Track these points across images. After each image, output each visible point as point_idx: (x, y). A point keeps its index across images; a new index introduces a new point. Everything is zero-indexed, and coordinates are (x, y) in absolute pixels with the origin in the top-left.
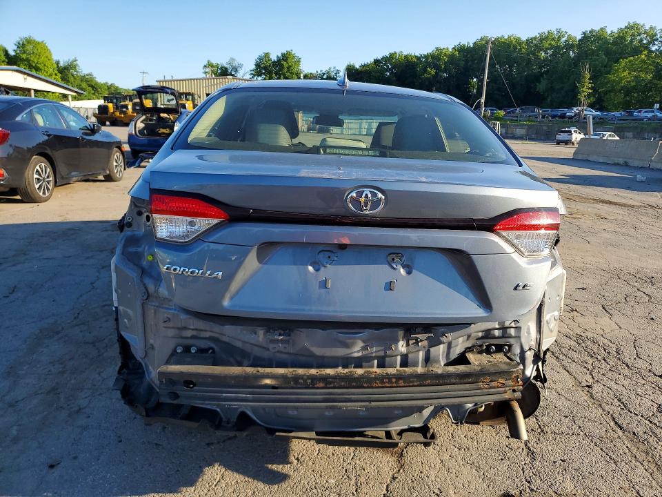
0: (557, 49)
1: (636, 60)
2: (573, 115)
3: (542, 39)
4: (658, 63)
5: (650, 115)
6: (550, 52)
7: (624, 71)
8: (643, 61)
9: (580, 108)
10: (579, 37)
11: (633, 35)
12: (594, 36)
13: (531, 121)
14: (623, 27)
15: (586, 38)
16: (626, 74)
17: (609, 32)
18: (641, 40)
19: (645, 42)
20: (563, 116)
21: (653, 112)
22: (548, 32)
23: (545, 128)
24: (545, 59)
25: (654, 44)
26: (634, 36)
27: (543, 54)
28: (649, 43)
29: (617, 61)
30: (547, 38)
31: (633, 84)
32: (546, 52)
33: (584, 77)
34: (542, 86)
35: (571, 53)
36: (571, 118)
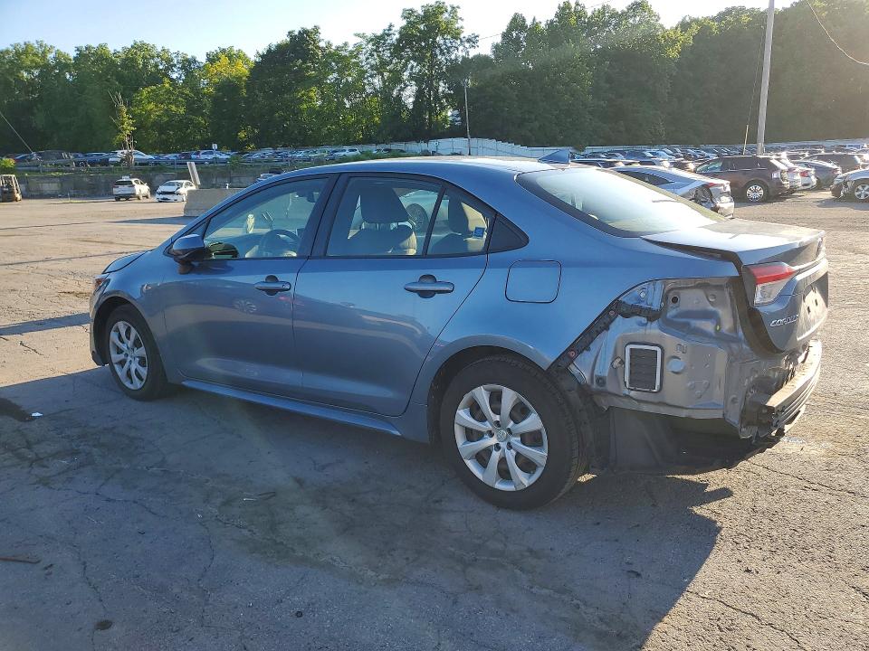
0: (46, 69)
1: (160, 89)
2: (119, 160)
3: (18, 54)
4: (187, 95)
5: (210, 157)
6: (36, 72)
7: (149, 103)
8: (168, 92)
9: (125, 151)
10: (73, 54)
11: (144, 58)
12: (93, 54)
13: (62, 171)
14: (130, 47)
15: (84, 55)
16: (152, 106)
17: (112, 52)
18: (156, 66)
19: (161, 67)
20: (106, 162)
21: (212, 153)
22: (25, 44)
23: (86, 180)
24: (31, 83)
25: (173, 71)
26: (146, 58)
27: (25, 74)
28: (167, 69)
29: (136, 90)
30: (25, 52)
31: (166, 119)
32: (29, 73)
33: (120, 111)
34: (39, 120)
35: (68, 77)
36: (117, 164)
